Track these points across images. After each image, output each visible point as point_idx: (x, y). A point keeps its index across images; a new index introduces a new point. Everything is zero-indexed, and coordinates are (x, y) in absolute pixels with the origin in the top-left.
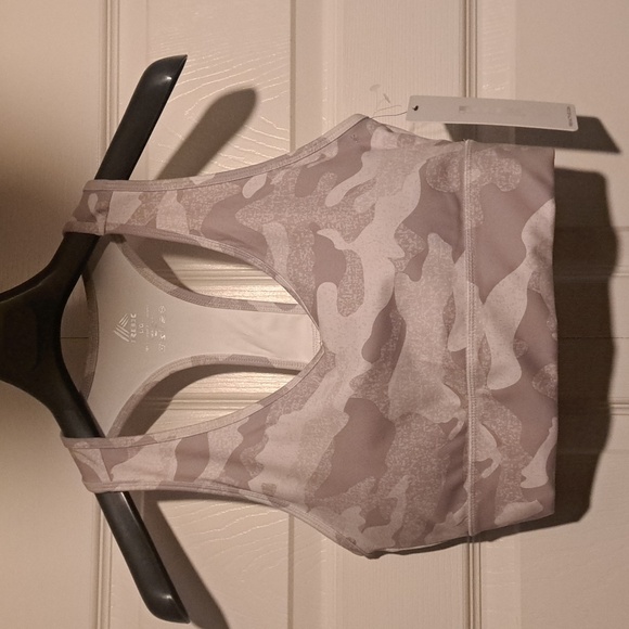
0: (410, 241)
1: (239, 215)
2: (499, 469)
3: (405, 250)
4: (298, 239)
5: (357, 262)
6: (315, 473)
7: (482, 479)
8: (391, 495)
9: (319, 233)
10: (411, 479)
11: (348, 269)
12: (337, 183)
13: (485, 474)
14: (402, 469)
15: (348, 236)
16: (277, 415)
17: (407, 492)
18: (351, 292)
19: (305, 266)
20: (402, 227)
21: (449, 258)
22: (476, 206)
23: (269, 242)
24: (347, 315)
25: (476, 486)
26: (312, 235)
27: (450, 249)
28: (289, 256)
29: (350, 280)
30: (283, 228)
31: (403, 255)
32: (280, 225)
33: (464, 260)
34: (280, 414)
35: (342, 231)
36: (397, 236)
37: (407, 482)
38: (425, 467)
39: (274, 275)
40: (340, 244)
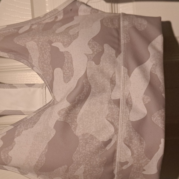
0: (96, 46)
1: (15, 40)
2: (132, 166)
3: (93, 50)
4: (43, 49)
5: (70, 56)
6: (37, 162)
7: (123, 170)
8: (75, 174)
9: (53, 45)
10: (85, 167)
11: (66, 60)
12: (62, 26)
13: (124, 168)
14: (81, 162)
15: (66, 45)
16: (21, 131)
17: (84, 173)
18: (68, 71)
19: (46, 61)
20: (92, 40)
21: (114, 55)
22: (127, 34)
23: (30, 51)
24: (67, 82)
25: (120, 172)
26: (49, 46)
27: (114, 52)
28: (39, 58)
29: (67, 66)
30: (36, 44)
31: (92, 53)
32: (34, 42)
33: (121, 56)
34: (22, 131)
35: (63, 43)
36: (89, 44)
37: (83, 169)
38: (93, 162)
39: (32, 67)
40: (62, 49)
